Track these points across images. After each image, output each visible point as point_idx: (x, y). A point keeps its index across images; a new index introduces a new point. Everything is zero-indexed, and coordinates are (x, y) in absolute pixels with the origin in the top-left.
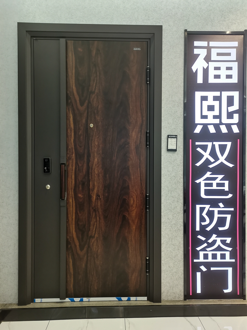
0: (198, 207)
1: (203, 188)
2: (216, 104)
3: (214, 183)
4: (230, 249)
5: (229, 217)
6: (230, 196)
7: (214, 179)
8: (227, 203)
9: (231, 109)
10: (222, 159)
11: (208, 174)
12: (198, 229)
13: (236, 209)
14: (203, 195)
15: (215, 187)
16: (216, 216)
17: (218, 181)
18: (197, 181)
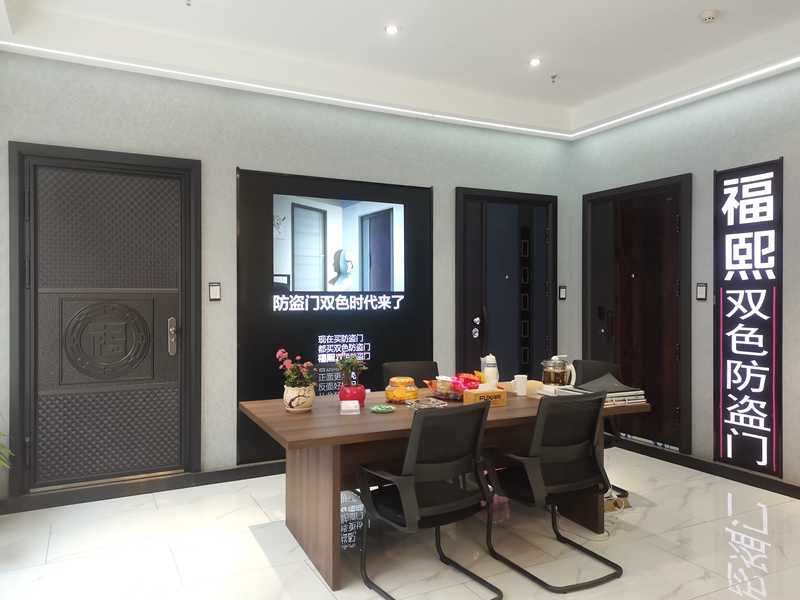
0: (729, 362)
1: (734, 342)
2: (748, 246)
3: (747, 337)
4: (765, 415)
5: (763, 378)
6: (765, 353)
7: (747, 332)
8: (762, 361)
9: (766, 251)
10: (756, 310)
11: (740, 327)
12: (729, 387)
13: (771, 369)
14: (734, 350)
15: (747, 342)
16: (749, 375)
17: (751, 335)
18: (728, 334)
